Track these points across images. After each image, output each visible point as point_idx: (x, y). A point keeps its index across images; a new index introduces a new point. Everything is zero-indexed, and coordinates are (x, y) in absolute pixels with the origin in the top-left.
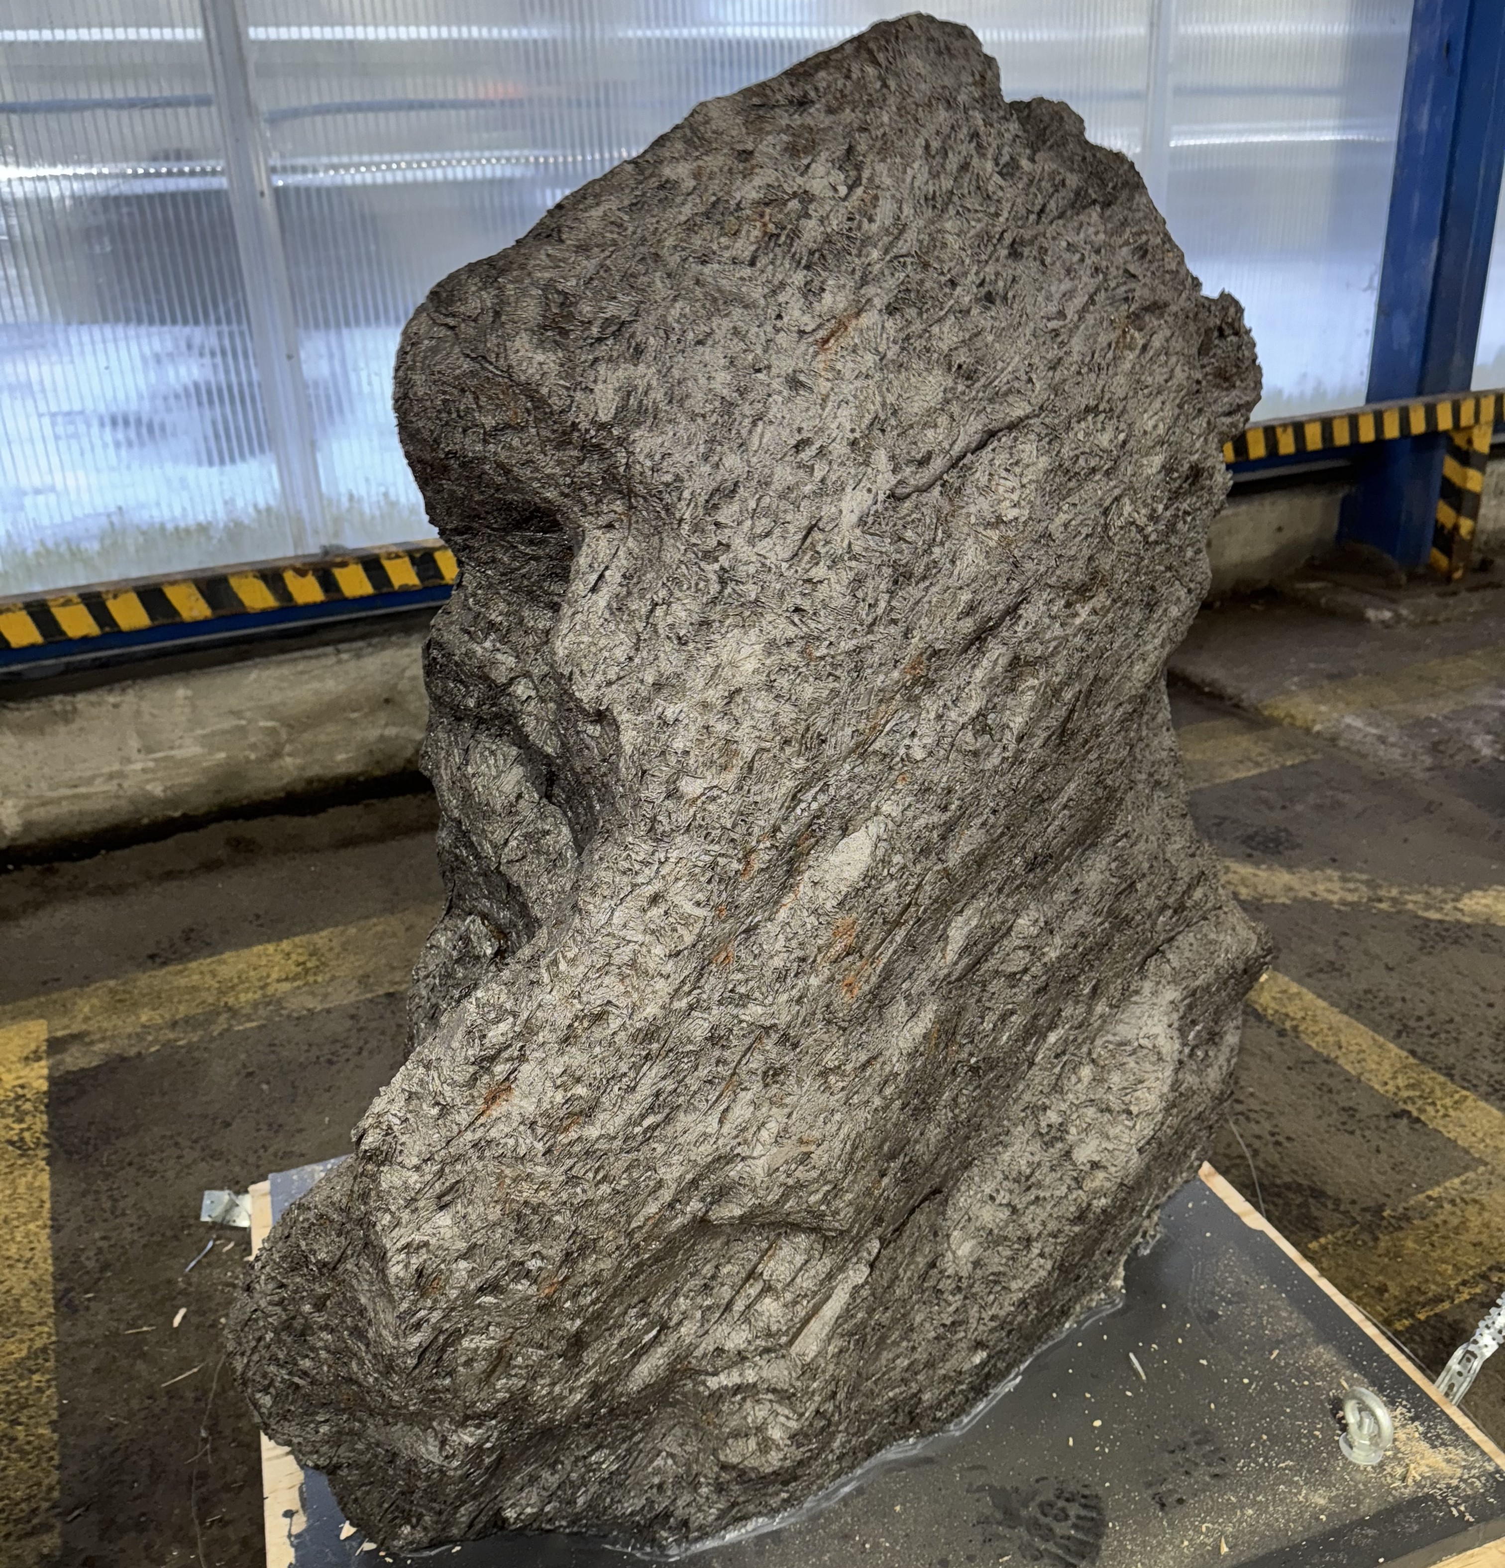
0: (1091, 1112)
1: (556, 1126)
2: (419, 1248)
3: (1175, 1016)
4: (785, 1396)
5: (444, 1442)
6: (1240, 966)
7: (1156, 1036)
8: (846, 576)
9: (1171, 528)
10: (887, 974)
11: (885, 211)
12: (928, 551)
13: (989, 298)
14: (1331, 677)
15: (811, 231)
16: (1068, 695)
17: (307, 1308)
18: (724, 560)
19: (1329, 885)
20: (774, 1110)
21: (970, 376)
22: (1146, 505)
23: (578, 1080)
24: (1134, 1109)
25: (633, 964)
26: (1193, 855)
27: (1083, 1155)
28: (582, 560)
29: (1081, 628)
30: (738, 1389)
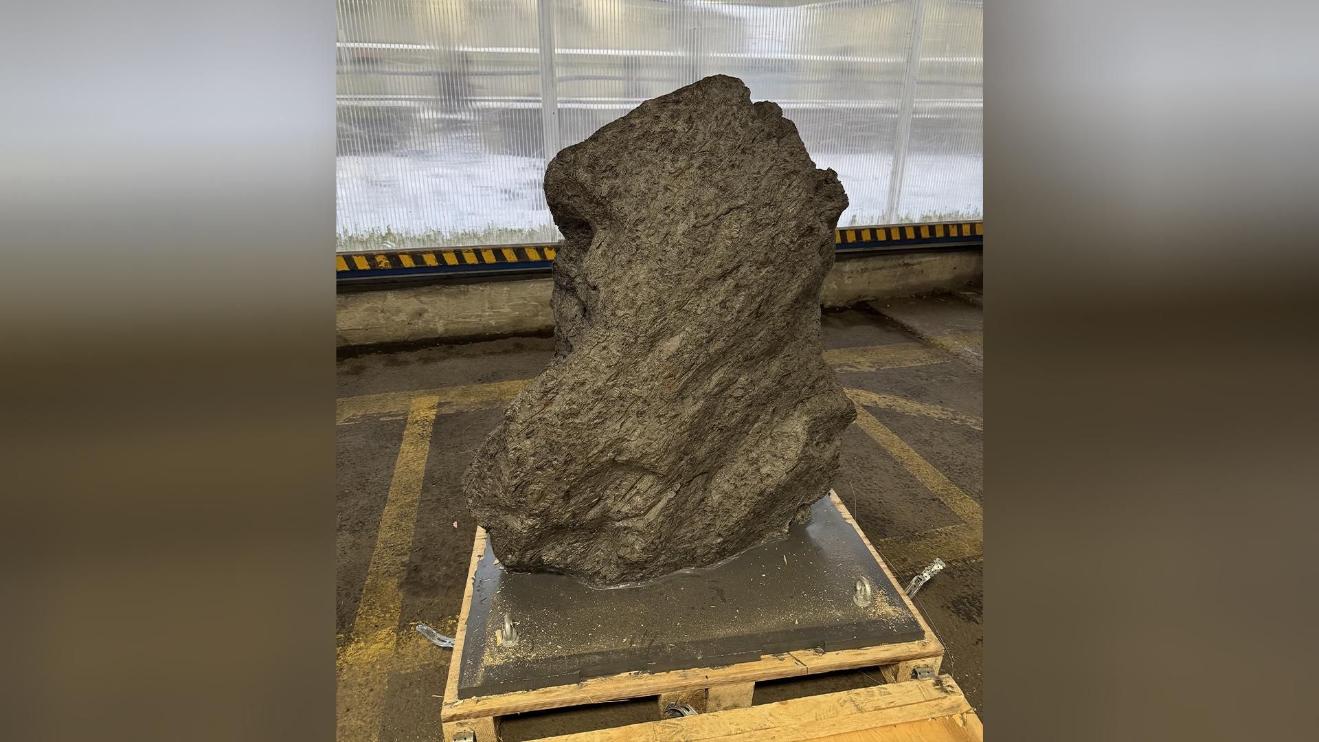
0: (768, 456)
1: (565, 417)
2: (519, 450)
3: (806, 426)
4: (641, 533)
5: (522, 523)
6: (839, 414)
7: (798, 432)
8: (676, 250)
9: (801, 246)
10: (685, 388)
11: (700, 137)
12: (706, 245)
13: (733, 166)
14: (964, 331)
15: (675, 143)
16: (758, 300)
17: (486, 470)
18: (638, 242)
19: (936, 411)
20: (640, 426)
21: (725, 190)
22: (789, 238)
23: (574, 403)
24: (786, 457)
25: (595, 368)
26: (821, 369)
27: (764, 470)
28: (595, 239)
29: (762, 277)
30: (626, 528)
